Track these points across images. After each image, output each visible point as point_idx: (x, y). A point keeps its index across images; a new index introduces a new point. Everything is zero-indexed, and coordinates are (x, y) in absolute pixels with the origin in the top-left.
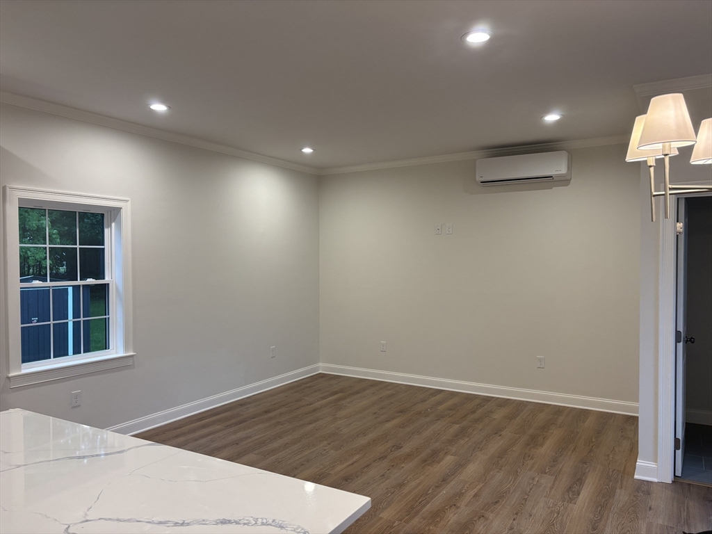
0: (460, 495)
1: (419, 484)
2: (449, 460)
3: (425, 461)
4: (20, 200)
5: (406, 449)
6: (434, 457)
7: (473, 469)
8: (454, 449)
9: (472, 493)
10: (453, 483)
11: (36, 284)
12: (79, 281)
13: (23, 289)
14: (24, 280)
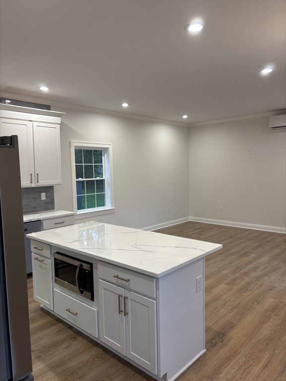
0: (257, 267)
1: (239, 263)
2: (253, 255)
3: (241, 255)
4: (75, 146)
5: (233, 251)
6: (246, 254)
7: (263, 259)
8: (255, 252)
9: (263, 267)
10: (254, 263)
11: (80, 179)
12: (94, 179)
13: (77, 181)
14: (77, 177)
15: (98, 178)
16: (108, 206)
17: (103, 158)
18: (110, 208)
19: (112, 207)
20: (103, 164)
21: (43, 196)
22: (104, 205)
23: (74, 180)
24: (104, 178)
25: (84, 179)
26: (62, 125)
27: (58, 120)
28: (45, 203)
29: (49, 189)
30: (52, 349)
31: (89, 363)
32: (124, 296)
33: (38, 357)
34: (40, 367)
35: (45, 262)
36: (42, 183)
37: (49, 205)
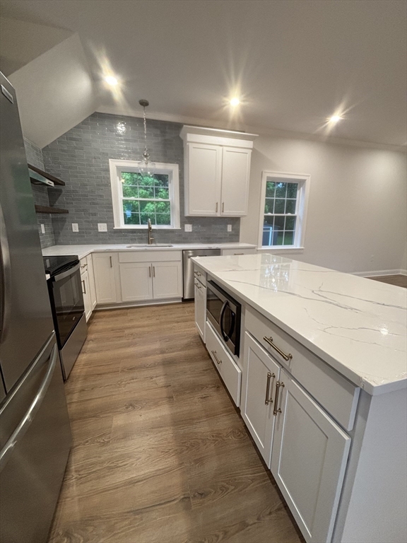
4: (268, 177)
11: (270, 214)
12: (285, 215)
13: (265, 216)
14: (266, 212)
15: (289, 214)
16: (297, 244)
17: (298, 192)
18: (298, 247)
19: (301, 246)
20: (297, 199)
21: (229, 228)
22: (291, 243)
23: (262, 215)
24: (296, 214)
25: (274, 214)
26: (253, 150)
27: (250, 144)
28: (230, 235)
29: (235, 221)
30: (188, 392)
31: (219, 439)
32: (277, 378)
33: (169, 398)
34: (164, 414)
35: (202, 289)
36: (228, 212)
37: (234, 237)
